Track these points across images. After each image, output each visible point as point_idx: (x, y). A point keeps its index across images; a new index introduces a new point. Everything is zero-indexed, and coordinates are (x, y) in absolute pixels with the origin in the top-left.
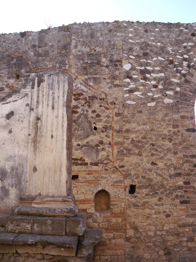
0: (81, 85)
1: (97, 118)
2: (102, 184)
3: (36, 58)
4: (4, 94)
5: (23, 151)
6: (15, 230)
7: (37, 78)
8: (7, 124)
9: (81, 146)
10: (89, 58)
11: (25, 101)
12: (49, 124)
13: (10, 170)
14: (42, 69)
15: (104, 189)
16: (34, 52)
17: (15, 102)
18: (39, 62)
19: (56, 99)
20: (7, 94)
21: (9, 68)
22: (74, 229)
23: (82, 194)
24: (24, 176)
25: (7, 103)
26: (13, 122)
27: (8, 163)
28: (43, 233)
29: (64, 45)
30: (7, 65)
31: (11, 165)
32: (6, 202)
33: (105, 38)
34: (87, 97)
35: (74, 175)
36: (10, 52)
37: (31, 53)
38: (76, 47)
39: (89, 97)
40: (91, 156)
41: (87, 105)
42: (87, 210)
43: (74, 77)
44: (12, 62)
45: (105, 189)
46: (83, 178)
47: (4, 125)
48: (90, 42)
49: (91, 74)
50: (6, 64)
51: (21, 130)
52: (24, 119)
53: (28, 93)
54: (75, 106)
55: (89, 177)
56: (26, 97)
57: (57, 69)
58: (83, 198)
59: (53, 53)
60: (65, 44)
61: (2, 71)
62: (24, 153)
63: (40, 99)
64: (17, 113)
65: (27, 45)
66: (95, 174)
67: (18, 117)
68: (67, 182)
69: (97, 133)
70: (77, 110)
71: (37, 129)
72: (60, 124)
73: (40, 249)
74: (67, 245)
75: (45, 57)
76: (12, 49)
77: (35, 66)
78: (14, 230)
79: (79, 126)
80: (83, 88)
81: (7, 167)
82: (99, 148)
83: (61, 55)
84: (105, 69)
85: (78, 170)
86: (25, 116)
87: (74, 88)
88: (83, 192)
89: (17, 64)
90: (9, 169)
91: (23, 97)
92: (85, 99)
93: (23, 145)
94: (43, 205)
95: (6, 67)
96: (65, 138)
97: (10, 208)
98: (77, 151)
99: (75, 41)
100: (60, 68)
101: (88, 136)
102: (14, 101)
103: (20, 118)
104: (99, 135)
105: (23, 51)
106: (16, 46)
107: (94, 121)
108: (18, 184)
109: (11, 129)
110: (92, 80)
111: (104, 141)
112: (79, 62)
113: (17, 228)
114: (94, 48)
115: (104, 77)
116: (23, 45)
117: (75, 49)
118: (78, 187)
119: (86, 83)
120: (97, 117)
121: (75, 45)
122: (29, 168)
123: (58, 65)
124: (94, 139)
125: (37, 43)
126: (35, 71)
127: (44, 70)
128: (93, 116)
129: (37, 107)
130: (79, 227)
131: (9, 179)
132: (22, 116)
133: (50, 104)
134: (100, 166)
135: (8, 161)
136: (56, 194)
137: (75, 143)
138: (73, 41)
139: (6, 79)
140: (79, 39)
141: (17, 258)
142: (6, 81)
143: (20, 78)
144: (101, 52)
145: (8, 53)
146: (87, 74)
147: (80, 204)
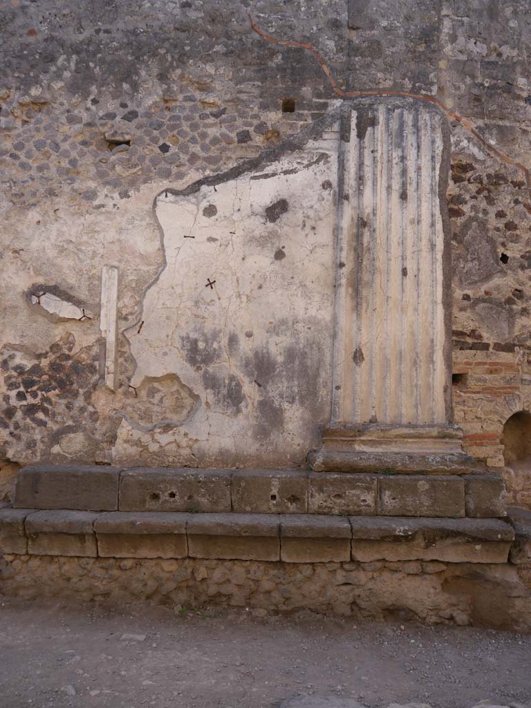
0: (469, 142)
1: (508, 233)
2: (522, 397)
3: (344, 59)
4: (252, 151)
5: (320, 307)
6: (331, 508)
7: (354, 114)
8: (270, 233)
9: (472, 301)
10: (487, 72)
11: (318, 173)
12: (395, 238)
13: (283, 357)
14: (364, 90)
15: (527, 409)
16: (336, 42)
17: (290, 174)
18: (356, 70)
19: (412, 173)
20: (263, 151)
21: (263, 80)
22: (488, 502)
23: (475, 420)
24: (324, 373)
25: (266, 176)
26: (286, 228)
27: (275, 339)
28: (409, 514)
29: (423, 29)
30: (258, 71)
31: (284, 344)
32: (275, 442)
33: (523, 25)
34: (485, 174)
35: (457, 372)
36: (264, 33)
37: (328, 42)
38: (453, 38)
39: (489, 176)
40: (496, 327)
41: (485, 197)
42: (489, 460)
43: (451, 119)
44: (272, 64)
45: (528, 411)
46: (479, 380)
47: (259, 236)
48: (488, 28)
49: (491, 115)
50: (253, 68)
51: (311, 252)
52: (319, 222)
53: (327, 152)
54: (454, 196)
55: (495, 380)
56: (321, 163)
57: (407, 94)
58: (480, 431)
59: (394, 50)
60: (424, 26)
61: (243, 86)
62: (323, 312)
63: (366, 170)
64: (297, 206)
65: (315, 20)
66: (505, 373)
67: (300, 216)
68: (445, 391)
69: (510, 269)
70: (460, 206)
71: (359, 251)
72: (425, 242)
73: (418, 549)
74: (499, 536)
75: (373, 58)
76: (270, 25)
77: (341, 81)
78: (329, 507)
79: (468, 250)
80: (475, 150)
81: (273, 349)
82: (514, 307)
83: (417, 57)
84: (525, 107)
85: (466, 360)
86: (322, 215)
87: (453, 149)
88: (479, 416)
89: (289, 71)
90: (280, 353)
91: (315, 163)
92: (479, 180)
93: (319, 293)
94: (384, 446)
95: (253, 76)
96: (440, 277)
97: (286, 457)
98: (463, 313)
99: (451, 24)
100: (415, 91)
101: (488, 277)
102: (286, 172)
103: (306, 219)
104: (515, 275)
105: (304, 34)
106: (281, 20)
107: (502, 240)
108: (309, 395)
109: (281, 247)
110: (495, 132)
111: (524, 291)
112: (463, 81)
113: (335, 503)
114: (497, 46)
115: (523, 126)
116: (301, 17)
117: (452, 44)
118: (466, 403)
119: (479, 137)
120: (509, 230)
121: (451, 32)
122: (343, 352)
123: (408, 84)
124: (502, 283)
125: (344, 16)
126: (342, 94)
127: (370, 93)
128: (498, 226)
129: (360, 192)
130: (501, 495)
131: (282, 382)
132: (311, 213)
133: (396, 185)
134: (518, 353)
135: (277, 335)
136: (420, 418)
137: (458, 294)
138: (445, 23)
139: (256, 108)
140: (460, 18)
141: (353, 574)
142: (256, 116)
143: (299, 109)
144: (515, 60)
145: (256, 36)
146: (481, 115)
147: (471, 446)
